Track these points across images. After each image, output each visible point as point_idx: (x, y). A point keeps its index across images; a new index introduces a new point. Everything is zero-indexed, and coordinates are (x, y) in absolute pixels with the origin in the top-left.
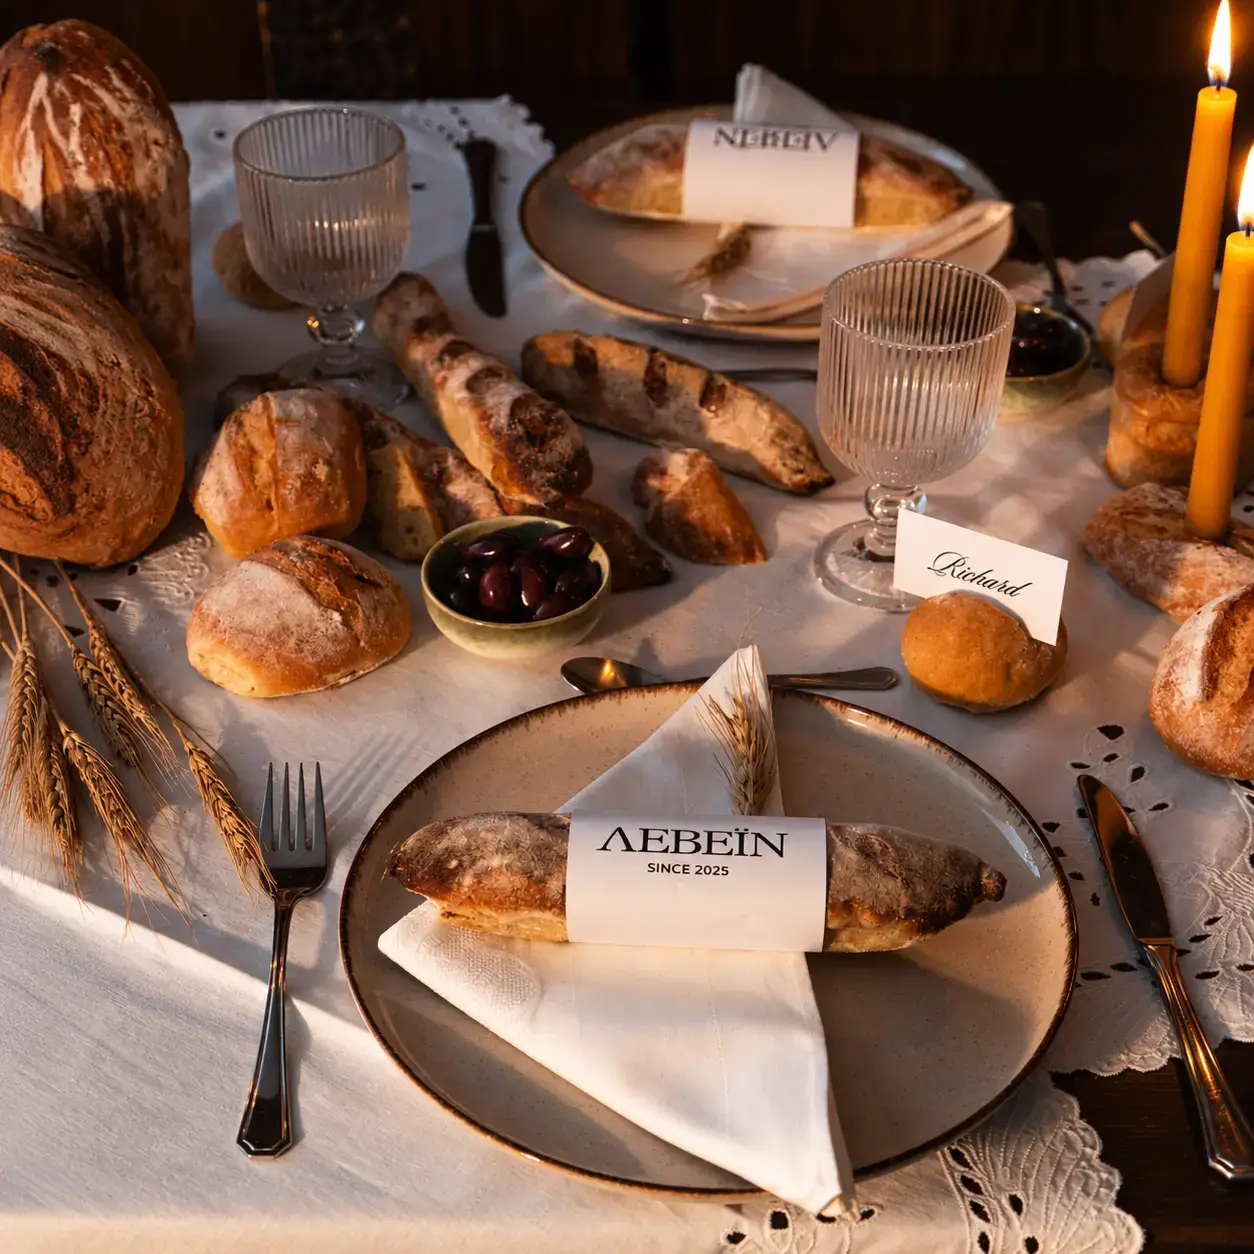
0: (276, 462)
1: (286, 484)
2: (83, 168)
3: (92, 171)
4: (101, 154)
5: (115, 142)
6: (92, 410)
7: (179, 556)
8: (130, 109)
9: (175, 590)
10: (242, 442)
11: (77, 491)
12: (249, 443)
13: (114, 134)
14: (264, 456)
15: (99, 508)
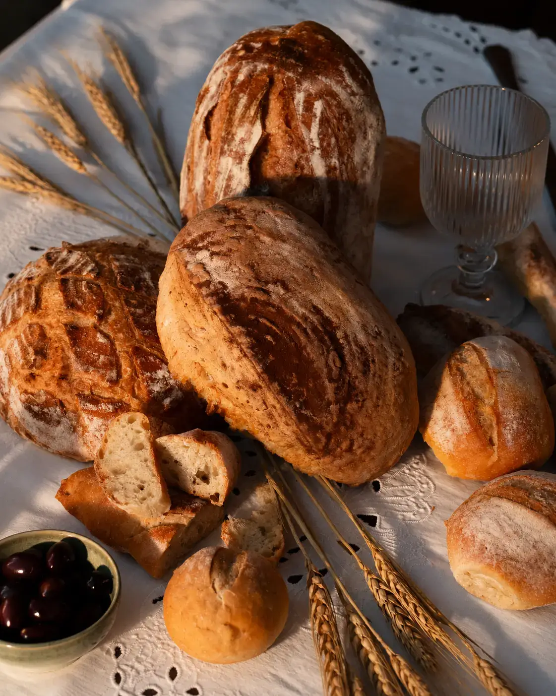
0: (497, 408)
1: (506, 426)
2: (317, 152)
3: (325, 154)
4: (333, 140)
5: (344, 129)
6: (365, 373)
7: (407, 471)
8: (356, 100)
9: (414, 505)
10: (467, 389)
11: (355, 437)
12: (473, 391)
13: (344, 123)
14: (486, 401)
15: (370, 448)
